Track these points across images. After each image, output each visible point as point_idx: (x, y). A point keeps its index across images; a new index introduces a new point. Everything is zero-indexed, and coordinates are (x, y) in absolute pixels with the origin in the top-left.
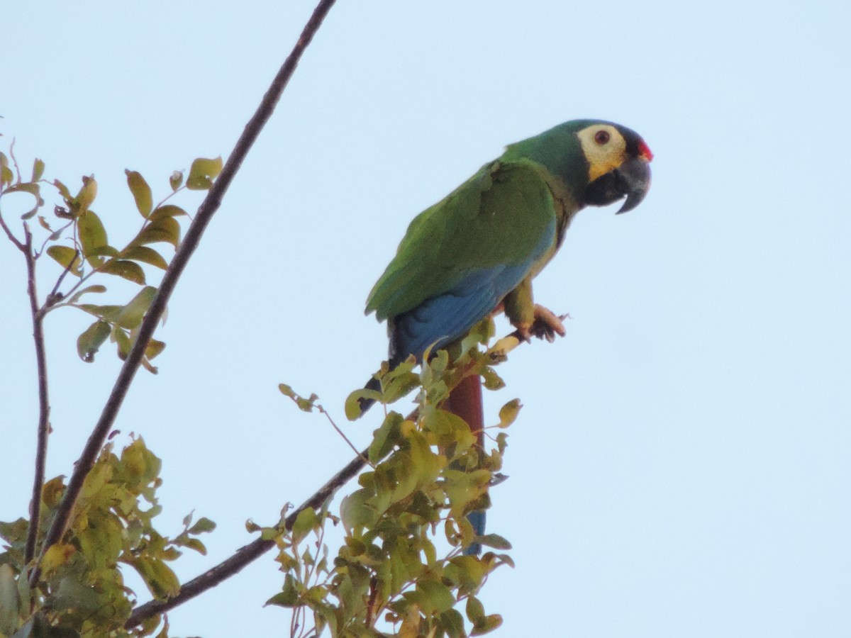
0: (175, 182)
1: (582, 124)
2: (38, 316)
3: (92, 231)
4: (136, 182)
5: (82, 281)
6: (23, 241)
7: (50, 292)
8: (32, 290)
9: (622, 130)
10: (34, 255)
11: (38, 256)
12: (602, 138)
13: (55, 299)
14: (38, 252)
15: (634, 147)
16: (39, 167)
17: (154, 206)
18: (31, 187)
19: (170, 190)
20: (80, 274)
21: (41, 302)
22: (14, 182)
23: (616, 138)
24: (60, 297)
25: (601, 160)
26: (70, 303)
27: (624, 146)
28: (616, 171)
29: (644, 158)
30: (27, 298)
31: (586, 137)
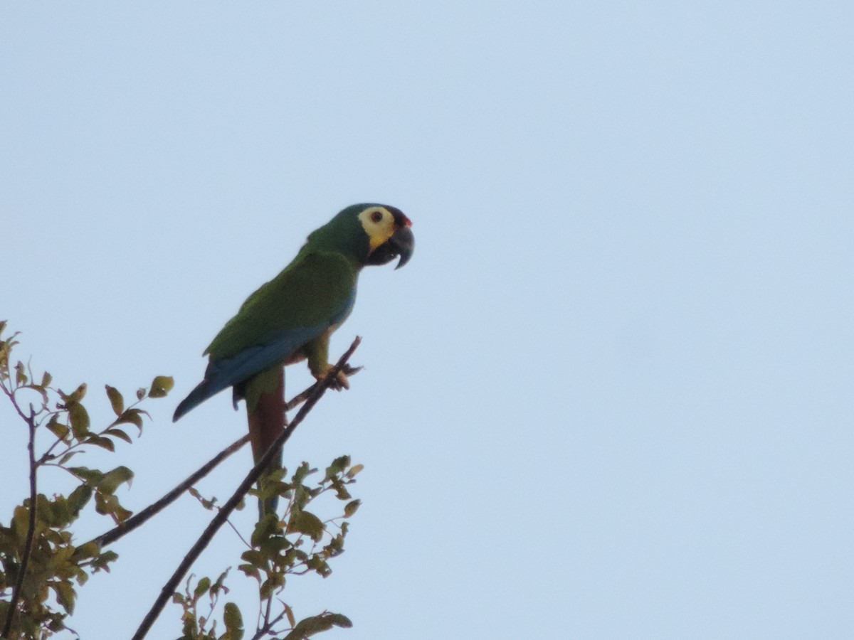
0: (140, 395)
1: (360, 208)
2: (34, 466)
3: (79, 417)
4: (114, 395)
5: (70, 449)
6: (28, 415)
7: (45, 452)
8: (31, 447)
9: (389, 208)
10: (35, 425)
11: (38, 425)
12: (377, 217)
13: (47, 457)
14: (38, 423)
15: (400, 220)
16: (47, 378)
17: (125, 409)
18: (41, 389)
19: (137, 399)
20: (68, 443)
21: (38, 457)
22: (29, 383)
23: (387, 215)
24: (52, 457)
25: (378, 234)
26: (59, 465)
27: (393, 220)
28: (390, 239)
29: (407, 226)
30: (27, 452)
31: (364, 217)
